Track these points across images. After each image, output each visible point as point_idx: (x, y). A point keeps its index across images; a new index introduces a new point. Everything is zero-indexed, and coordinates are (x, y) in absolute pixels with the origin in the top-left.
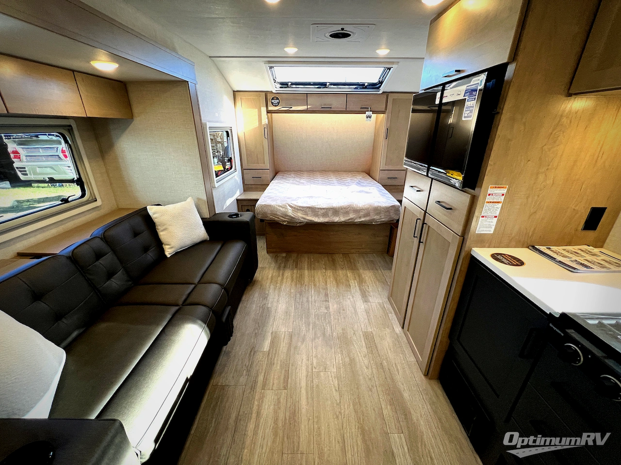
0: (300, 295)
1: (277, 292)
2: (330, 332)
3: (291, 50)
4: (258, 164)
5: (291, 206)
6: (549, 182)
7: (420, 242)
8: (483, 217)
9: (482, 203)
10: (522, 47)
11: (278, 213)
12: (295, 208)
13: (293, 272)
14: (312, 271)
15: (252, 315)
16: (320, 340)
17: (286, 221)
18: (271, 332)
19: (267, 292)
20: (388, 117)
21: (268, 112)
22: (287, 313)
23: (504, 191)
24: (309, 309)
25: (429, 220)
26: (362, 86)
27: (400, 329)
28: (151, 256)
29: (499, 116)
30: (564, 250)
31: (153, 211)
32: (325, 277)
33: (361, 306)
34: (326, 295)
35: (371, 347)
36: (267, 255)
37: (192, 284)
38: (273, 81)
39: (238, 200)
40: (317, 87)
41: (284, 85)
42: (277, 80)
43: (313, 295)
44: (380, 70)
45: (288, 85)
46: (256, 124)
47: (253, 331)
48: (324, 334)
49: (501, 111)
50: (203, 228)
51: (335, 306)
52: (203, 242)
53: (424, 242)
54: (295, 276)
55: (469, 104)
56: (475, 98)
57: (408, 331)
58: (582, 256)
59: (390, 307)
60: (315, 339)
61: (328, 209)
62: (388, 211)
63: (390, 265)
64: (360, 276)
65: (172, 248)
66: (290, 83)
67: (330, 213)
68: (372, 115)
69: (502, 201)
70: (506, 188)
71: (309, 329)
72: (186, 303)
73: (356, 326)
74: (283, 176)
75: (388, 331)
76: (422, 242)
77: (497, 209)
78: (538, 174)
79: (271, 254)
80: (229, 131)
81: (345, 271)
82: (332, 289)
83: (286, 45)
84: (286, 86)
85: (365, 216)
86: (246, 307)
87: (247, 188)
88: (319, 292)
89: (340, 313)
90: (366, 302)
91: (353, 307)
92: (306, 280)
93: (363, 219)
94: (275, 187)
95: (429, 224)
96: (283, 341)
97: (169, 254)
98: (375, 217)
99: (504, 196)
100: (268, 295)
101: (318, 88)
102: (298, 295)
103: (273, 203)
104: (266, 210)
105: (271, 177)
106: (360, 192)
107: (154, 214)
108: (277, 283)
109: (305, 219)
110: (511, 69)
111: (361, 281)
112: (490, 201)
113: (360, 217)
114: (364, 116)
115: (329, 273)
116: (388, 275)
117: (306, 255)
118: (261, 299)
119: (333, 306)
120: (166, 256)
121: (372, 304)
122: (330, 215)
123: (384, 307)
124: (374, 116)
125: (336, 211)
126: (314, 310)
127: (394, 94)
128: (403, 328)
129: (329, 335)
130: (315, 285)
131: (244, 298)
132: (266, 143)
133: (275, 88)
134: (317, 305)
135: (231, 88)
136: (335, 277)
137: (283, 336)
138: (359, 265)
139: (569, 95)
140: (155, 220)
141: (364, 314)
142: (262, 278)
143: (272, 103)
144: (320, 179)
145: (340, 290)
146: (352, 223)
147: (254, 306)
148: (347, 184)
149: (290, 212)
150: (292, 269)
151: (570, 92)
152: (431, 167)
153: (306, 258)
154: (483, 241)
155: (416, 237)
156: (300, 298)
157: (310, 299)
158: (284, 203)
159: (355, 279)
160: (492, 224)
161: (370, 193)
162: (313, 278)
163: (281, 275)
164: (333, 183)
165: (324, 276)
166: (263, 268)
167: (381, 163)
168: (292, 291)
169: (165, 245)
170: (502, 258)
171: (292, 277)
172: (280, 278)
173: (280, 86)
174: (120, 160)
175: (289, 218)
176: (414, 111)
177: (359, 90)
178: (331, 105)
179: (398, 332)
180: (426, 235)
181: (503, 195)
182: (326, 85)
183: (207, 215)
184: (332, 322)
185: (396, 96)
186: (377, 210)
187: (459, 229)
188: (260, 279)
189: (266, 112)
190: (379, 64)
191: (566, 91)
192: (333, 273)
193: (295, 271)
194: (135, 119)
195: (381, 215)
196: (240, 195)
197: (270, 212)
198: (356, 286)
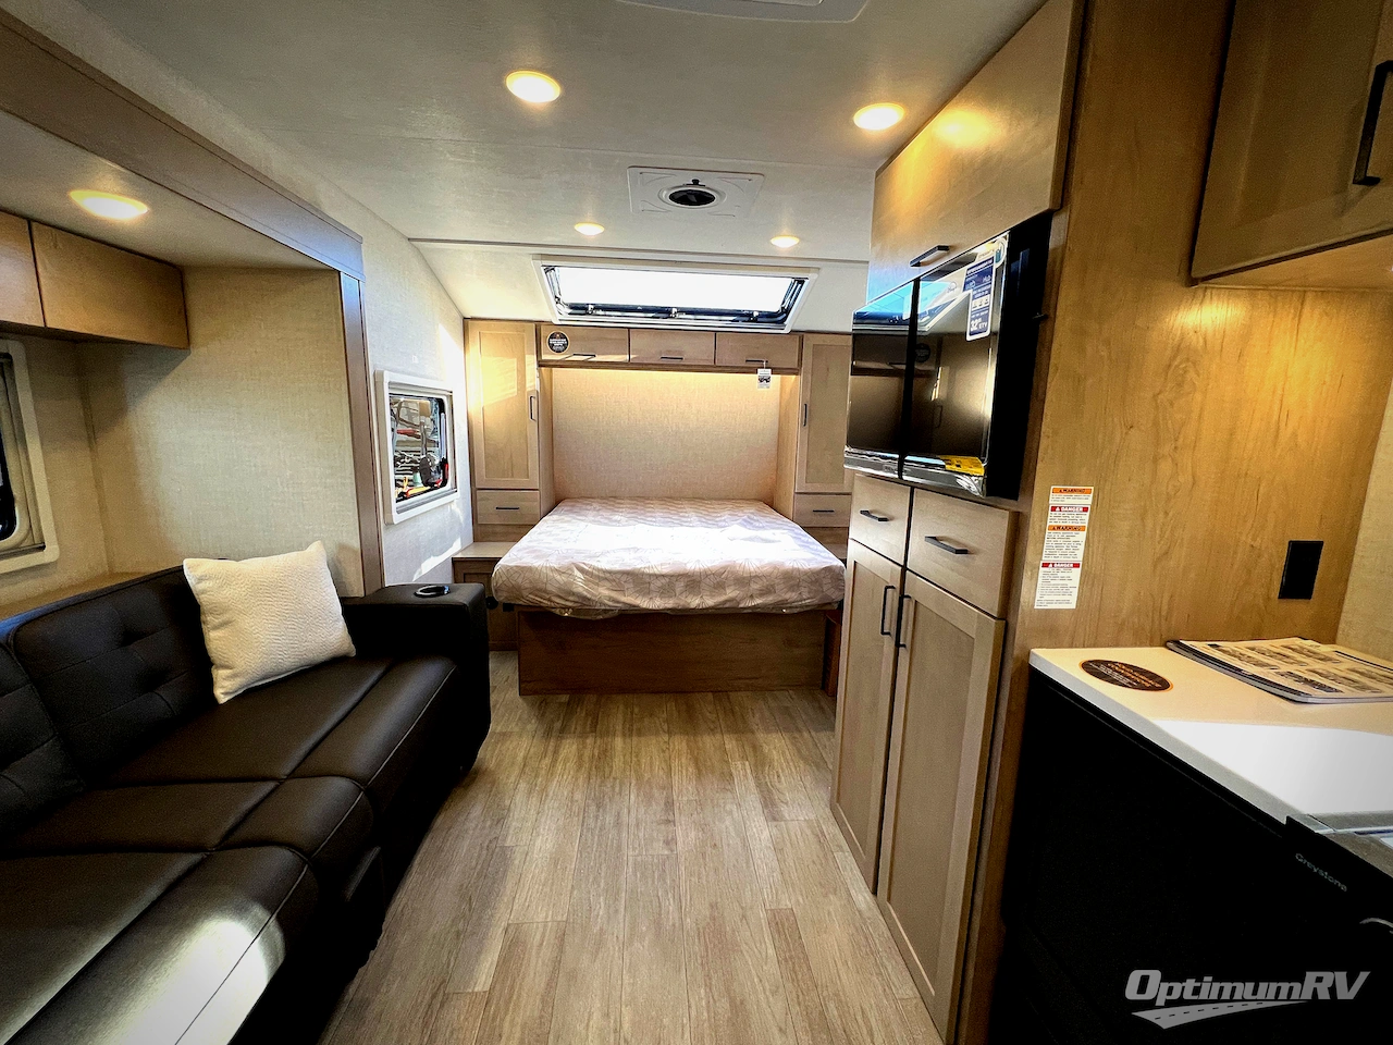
0: (598, 807)
1: (534, 800)
2: (676, 915)
3: (590, 230)
4: (512, 476)
5: (582, 570)
6: (1184, 478)
7: (898, 645)
8: (1046, 565)
9: (1040, 531)
10: (1075, 177)
11: (549, 588)
12: (591, 574)
13: (584, 743)
14: (635, 739)
15: (455, 876)
16: (646, 943)
17: (569, 608)
18: (504, 924)
19: (507, 802)
20: (805, 381)
21: (541, 364)
22: (556, 860)
23: (1087, 500)
24: (619, 848)
25: (915, 587)
26: (748, 316)
27: (868, 895)
28: (165, 700)
29: (1049, 323)
30: (1253, 649)
31: (200, 572)
32: (667, 754)
33: (761, 832)
34: (669, 805)
35: (791, 958)
36: (520, 700)
37: (265, 779)
38: (553, 301)
39: (455, 561)
40: (651, 315)
41: (580, 309)
42: (564, 299)
43: (633, 808)
44: (783, 284)
45: (586, 309)
46: (512, 390)
47: (451, 926)
48: (658, 924)
49: (1051, 311)
50: (341, 624)
51: (693, 835)
52: (335, 662)
53: (908, 645)
54: (587, 753)
55: (978, 304)
56: (990, 290)
57: (889, 899)
58: (1300, 663)
59: (837, 830)
60: (631, 943)
61: (672, 576)
62: (817, 581)
63: (832, 718)
64: (755, 748)
65: (235, 676)
66: (591, 307)
67: (680, 586)
68: (772, 376)
69: (1086, 525)
70: (1089, 492)
71: (617, 911)
72: (232, 839)
73: (748, 894)
74: (573, 506)
75: (835, 903)
76: (904, 646)
77: (1075, 546)
78: (1155, 460)
79: (529, 698)
80: (445, 399)
81: (718, 736)
82: (685, 787)
83: (578, 216)
84: (583, 312)
85: (762, 593)
86: (440, 850)
87: (481, 533)
88: (649, 798)
89: (704, 855)
90: (774, 819)
91: (738, 836)
92: (618, 762)
93: (758, 601)
94: (548, 529)
95: (916, 596)
96: (538, 953)
97: (226, 694)
98: (787, 596)
99: (1088, 513)
100: (509, 810)
101: (653, 317)
102: (593, 808)
103: (537, 563)
104: (520, 580)
105: (544, 509)
106: (751, 539)
107: (200, 580)
108: (536, 776)
109: (618, 602)
110: (1058, 227)
111: (760, 763)
112: (1058, 524)
113: (752, 597)
114: (754, 377)
115: (679, 743)
116: (827, 744)
117: (620, 697)
118: (489, 823)
119: (686, 836)
120: (214, 699)
121: (791, 825)
122: (678, 590)
123: (822, 833)
124: (776, 379)
125: (693, 581)
126: (634, 849)
127: (815, 335)
128: (875, 892)
129: (674, 925)
130: (639, 778)
131: (439, 821)
132: (532, 430)
133: (559, 315)
134: (641, 835)
135: (459, 312)
136: (692, 753)
137: (538, 937)
138: (754, 720)
139: (1192, 282)
140: (203, 599)
141: (771, 854)
142: (498, 765)
143: (552, 346)
144: (659, 514)
145: (705, 790)
146: (731, 611)
147: (466, 843)
148: (720, 524)
149: (580, 585)
150: (583, 736)
151: (1194, 275)
152: (908, 458)
153: (621, 707)
154: (1056, 630)
155: (888, 634)
156: (597, 817)
157: (625, 818)
158: (566, 562)
159: (744, 758)
160: (1070, 584)
161: (773, 542)
162: (634, 759)
163: (550, 753)
164: (690, 522)
165: (664, 751)
166: (504, 735)
167: (795, 480)
168: (578, 796)
169: (217, 668)
170: (1110, 671)
171: (580, 757)
172: (547, 761)
173: (570, 311)
174: (138, 448)
175: (577, 599)
176: (856, 371)
177: (740, 324)
178: (680, 353)
179: (863, 906)
180: (911, 623)
181: (1085, 510)
182: (670, 313)
183: (357, 590)
184: (682, 883)
185: (818, 339)
186: (791, 578)
187: (991, 600)
188: (492, 766)
189: (536, 366)
190: (779, 270)
191: (1183, 274)
192: (688, 742)
193: (588, 741)
194: (194, 351)
195: (803, 589)
196: (461, 551)
197: (527, 585)
198: (745, 776)
